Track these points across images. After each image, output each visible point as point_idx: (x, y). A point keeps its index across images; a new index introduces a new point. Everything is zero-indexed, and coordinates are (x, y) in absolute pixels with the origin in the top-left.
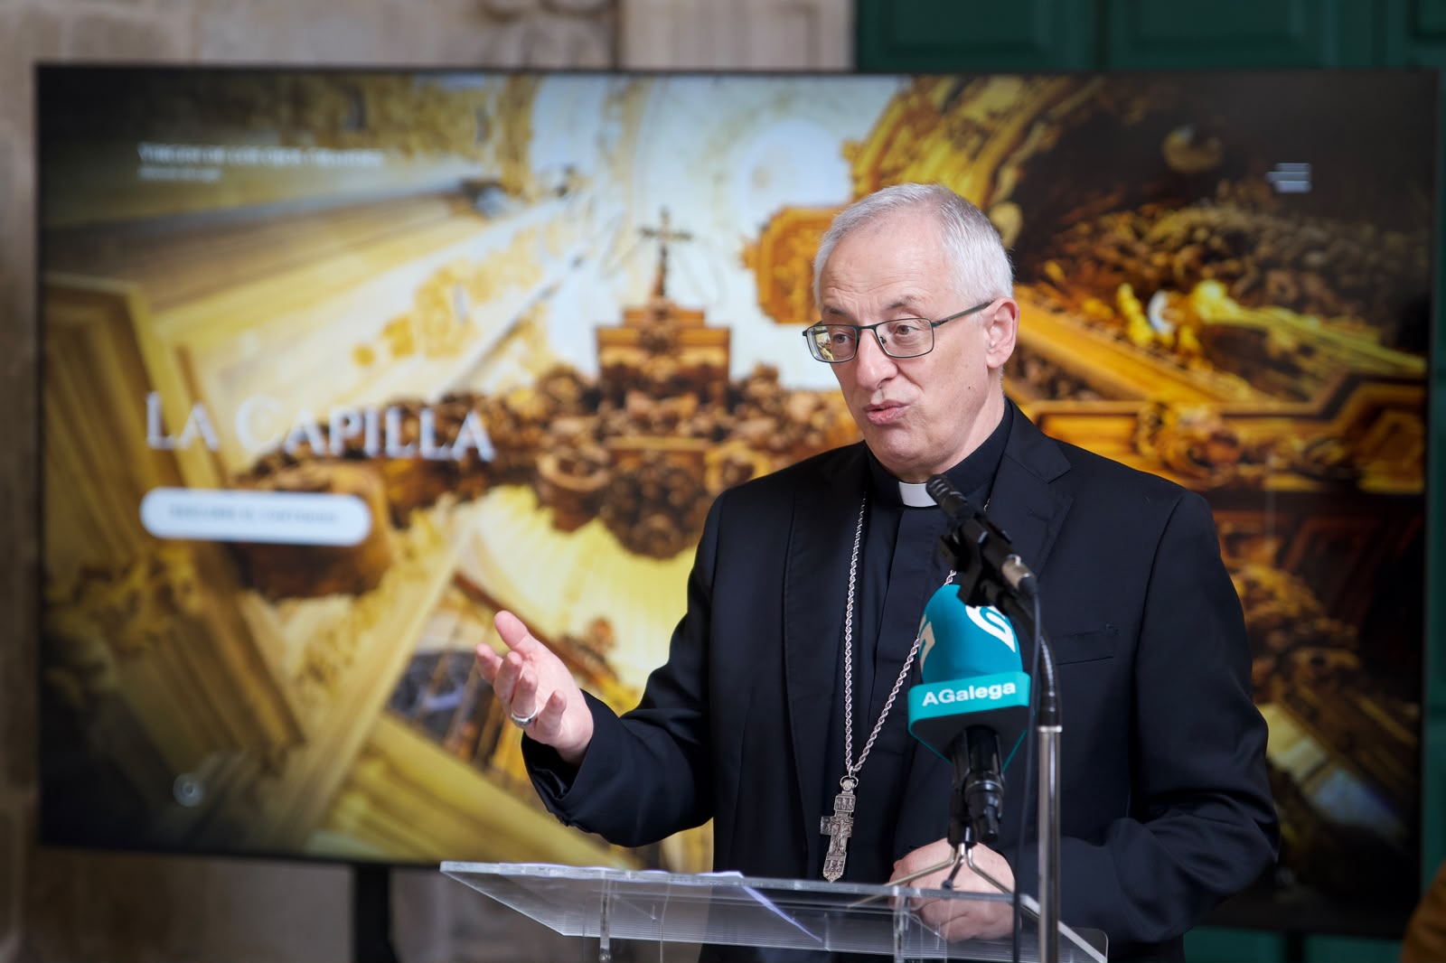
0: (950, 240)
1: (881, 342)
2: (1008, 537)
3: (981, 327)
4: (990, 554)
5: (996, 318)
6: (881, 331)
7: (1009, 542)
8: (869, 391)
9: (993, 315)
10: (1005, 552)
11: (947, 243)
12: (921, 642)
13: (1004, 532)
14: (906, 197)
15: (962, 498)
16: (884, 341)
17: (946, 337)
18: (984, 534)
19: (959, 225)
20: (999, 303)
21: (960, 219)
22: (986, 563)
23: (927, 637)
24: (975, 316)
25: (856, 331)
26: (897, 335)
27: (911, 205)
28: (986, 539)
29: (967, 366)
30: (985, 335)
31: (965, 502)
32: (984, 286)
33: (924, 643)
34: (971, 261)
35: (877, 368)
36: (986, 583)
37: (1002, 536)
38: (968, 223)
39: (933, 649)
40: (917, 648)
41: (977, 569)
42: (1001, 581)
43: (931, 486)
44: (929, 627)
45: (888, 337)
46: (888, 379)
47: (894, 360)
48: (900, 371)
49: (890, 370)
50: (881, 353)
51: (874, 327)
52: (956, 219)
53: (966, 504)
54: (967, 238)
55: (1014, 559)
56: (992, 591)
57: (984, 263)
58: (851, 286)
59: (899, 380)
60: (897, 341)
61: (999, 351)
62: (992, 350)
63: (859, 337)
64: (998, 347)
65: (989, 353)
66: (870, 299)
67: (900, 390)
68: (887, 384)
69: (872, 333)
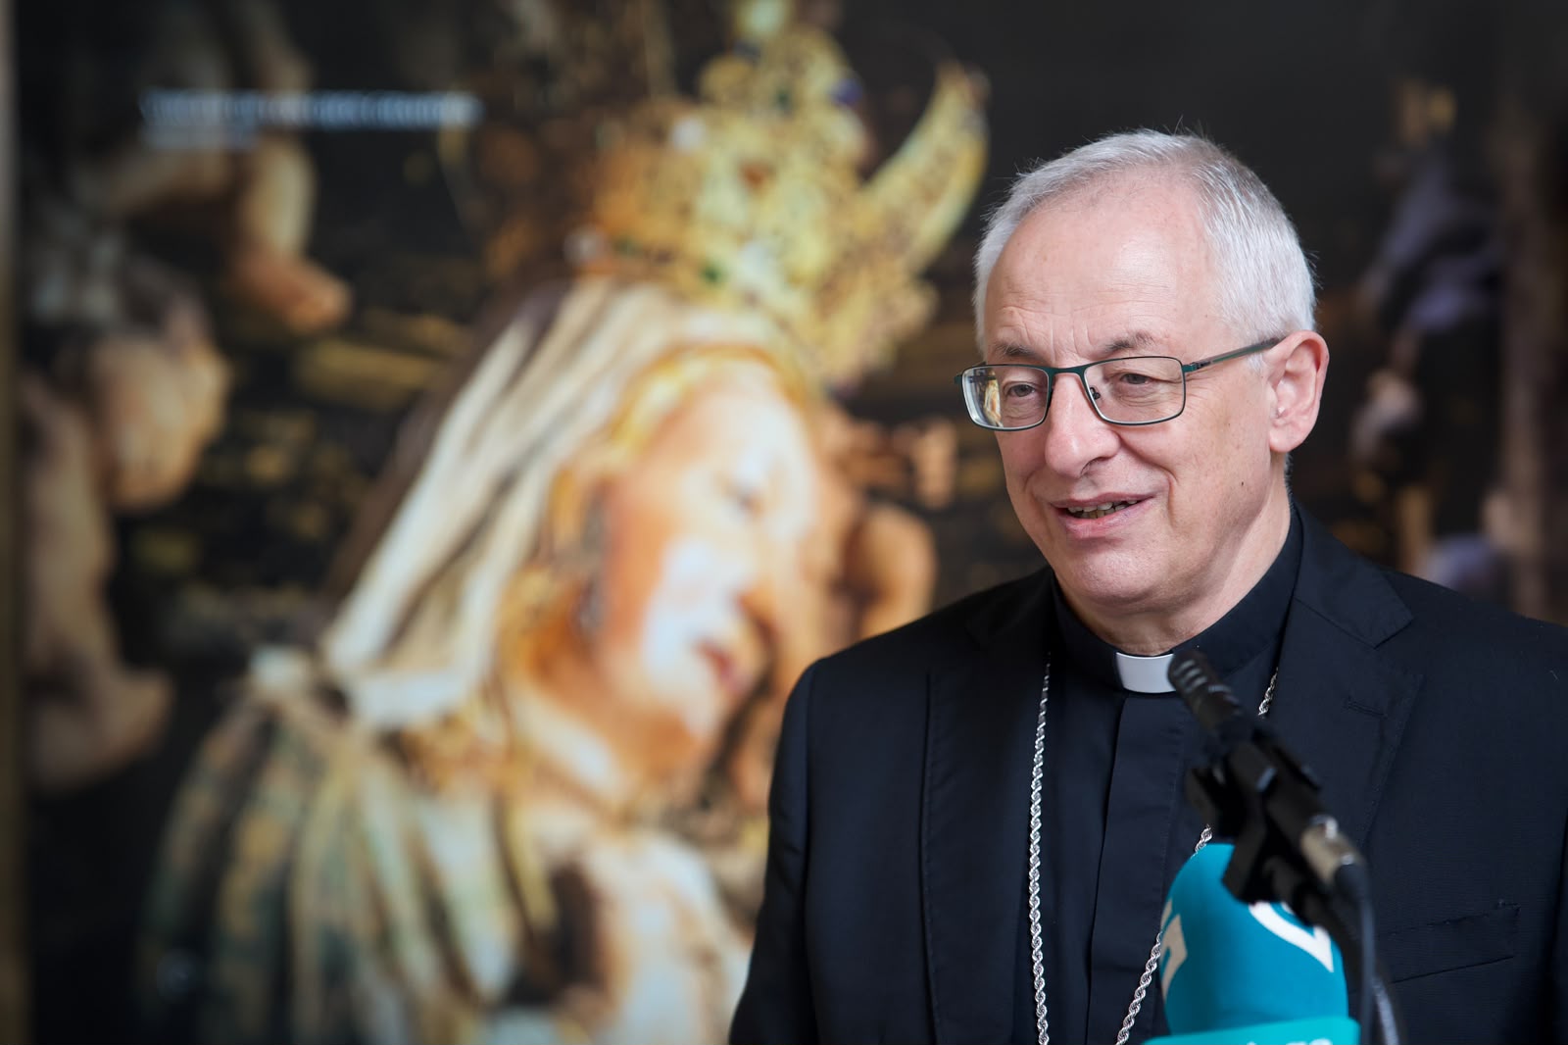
0: (1218, 223)
1: (1092, 397)
2: (1315, 779)
3: (1264, 381)
4: (1280, 811)
5: (1289, 366)
6: (1093, 376)
7: (1315, 788)
8: (1066, 478)
9: (1284, 361)
10: (1308, 813)
11: (1214, 229)
12: (1163, 950)
13: (1307, 770)
14: (1139, 149)
15: (1231, 698)
16: (1097, 395)
17: (1206, 393)
18: (1268, 775)
19: (1234, 202)
20: (1294, 341)
21: (1236, 194)
22: (1271, 825)
23: (1171, 945)
24: (1254, 361)
25: (1047, 377)
26: (1120, 385)
27: (1151, 163)
28: (1274, 783)
29: (1238, 447)
30: (1270, 395)
31: (1236, 707)
32: (1272, 310)
33: (1168, 954)
34: (1252, 263)
35: (1082, 439)
36: (1273, 864)
37: (1302, 779)
38: (1249, 200)
39: (1182, 969)
40: (1157, 961)
41: (1257, 834)
42: (1301, 864)
43: (1176, 673)
44: (1176, 923)
45: (1104, 389)
46: (1103, 459)
47: (1114, 426)
48: (1124, 445)
49: (1107, 442)
50: (1091, 413)
51: (1080, 371)
52: (1229, 192)
53: (1237, 713)
54: (1246, 224)
55: (1323, 827)
56: (1284, 880)
57: (1273, 268)
58: (1043, 302)
59: (1122, 460)
60: (1118, 394)
61: (1292, 423)
62: (1280, 422)
63: (1054, 381)
64: (1288, 418)
65: (1275, 426)
66: (1073, 327)
67: (1124, 476)
68: (1101, 466)
69: (1077, 380)
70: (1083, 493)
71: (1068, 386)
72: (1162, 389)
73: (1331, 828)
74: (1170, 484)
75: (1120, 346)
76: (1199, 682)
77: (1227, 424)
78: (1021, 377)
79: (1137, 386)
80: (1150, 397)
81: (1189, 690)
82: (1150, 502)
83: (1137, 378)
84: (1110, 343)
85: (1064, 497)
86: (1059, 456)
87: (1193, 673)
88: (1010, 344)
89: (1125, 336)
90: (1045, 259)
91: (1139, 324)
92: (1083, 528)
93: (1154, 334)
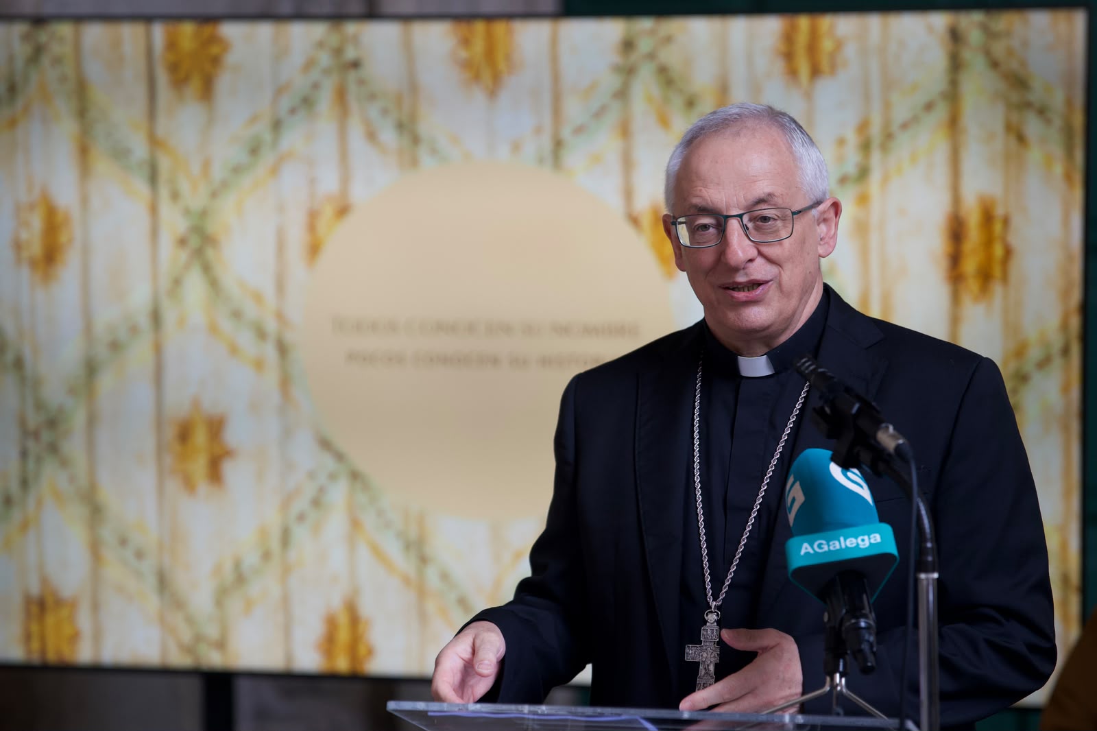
1: (745, 228)
3: (814, 224)
4: (865, 424)
5: (825, 216)
8: (735, 270)
9: (824, 212)
10: (878, 423)
15: (829, 374)
16: (748, 228)
17: (801, 225)
18: (857, 406)
20: (830, 203)
21: (798, 130)
22: (858, 429)
23: (796, 493)
24: (814, 212)
25: (722, 221)
26: (758, 223)
28: (859, 409)
29: (809, 254)
30: (818, 229)
35: (742, 250)
41: (850, 436)
42: (876, 446)
45: (750, 225)
46: (751, 260)
47: (755, 243)
48: (760, 254)
49: (753, 252)
50: (746, 238)
51: (740, 216)
52: (795, 129)
54: (806, 145)
55: (886, 429)
58: (718, 184)
59: (760, 261)
60: (757, 228)
61: (827, 243)
62: (822, 243)
63: (726, 222)
64: (826, 240)
65: (820, 244)
66: (736, 195)
67: (760, 270)
68: (750, 265)
69: (739, 222)
70: (741, 278)
71: (734, 225)
72: (779, 223)
73: (891, 429)
74: (780, 272)
75: (761, 201)
76: (812, 368)
77: (804, 243)
78: (706, 220)
79: (767, 224)
80: (775, 229)
81: (807, 372)
82: (771, 283)
83: (765, 219)
84: (755, 200)
85: (731, 281)
86: (734, 258)
87: (807, 364)
88: (700, 205)
89: (762, 196)
90: (717, 162)
91: (768, 190)
92: (741, 296)
93: (776, 194)
